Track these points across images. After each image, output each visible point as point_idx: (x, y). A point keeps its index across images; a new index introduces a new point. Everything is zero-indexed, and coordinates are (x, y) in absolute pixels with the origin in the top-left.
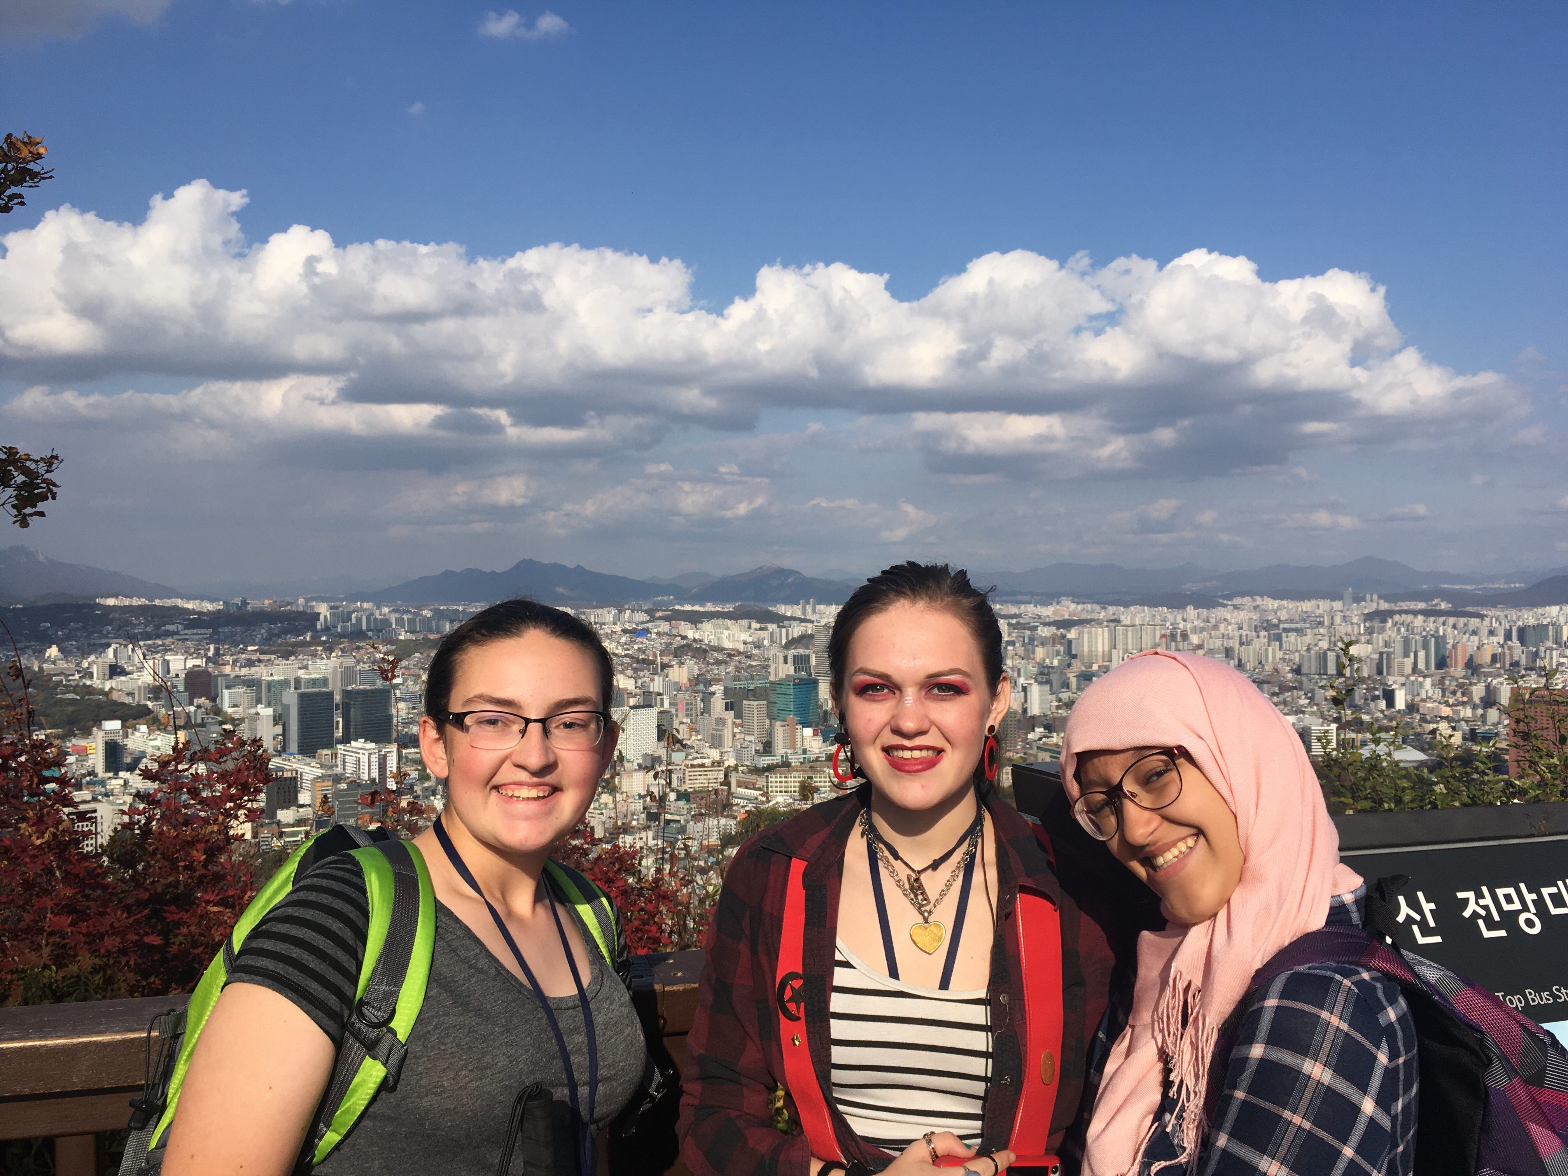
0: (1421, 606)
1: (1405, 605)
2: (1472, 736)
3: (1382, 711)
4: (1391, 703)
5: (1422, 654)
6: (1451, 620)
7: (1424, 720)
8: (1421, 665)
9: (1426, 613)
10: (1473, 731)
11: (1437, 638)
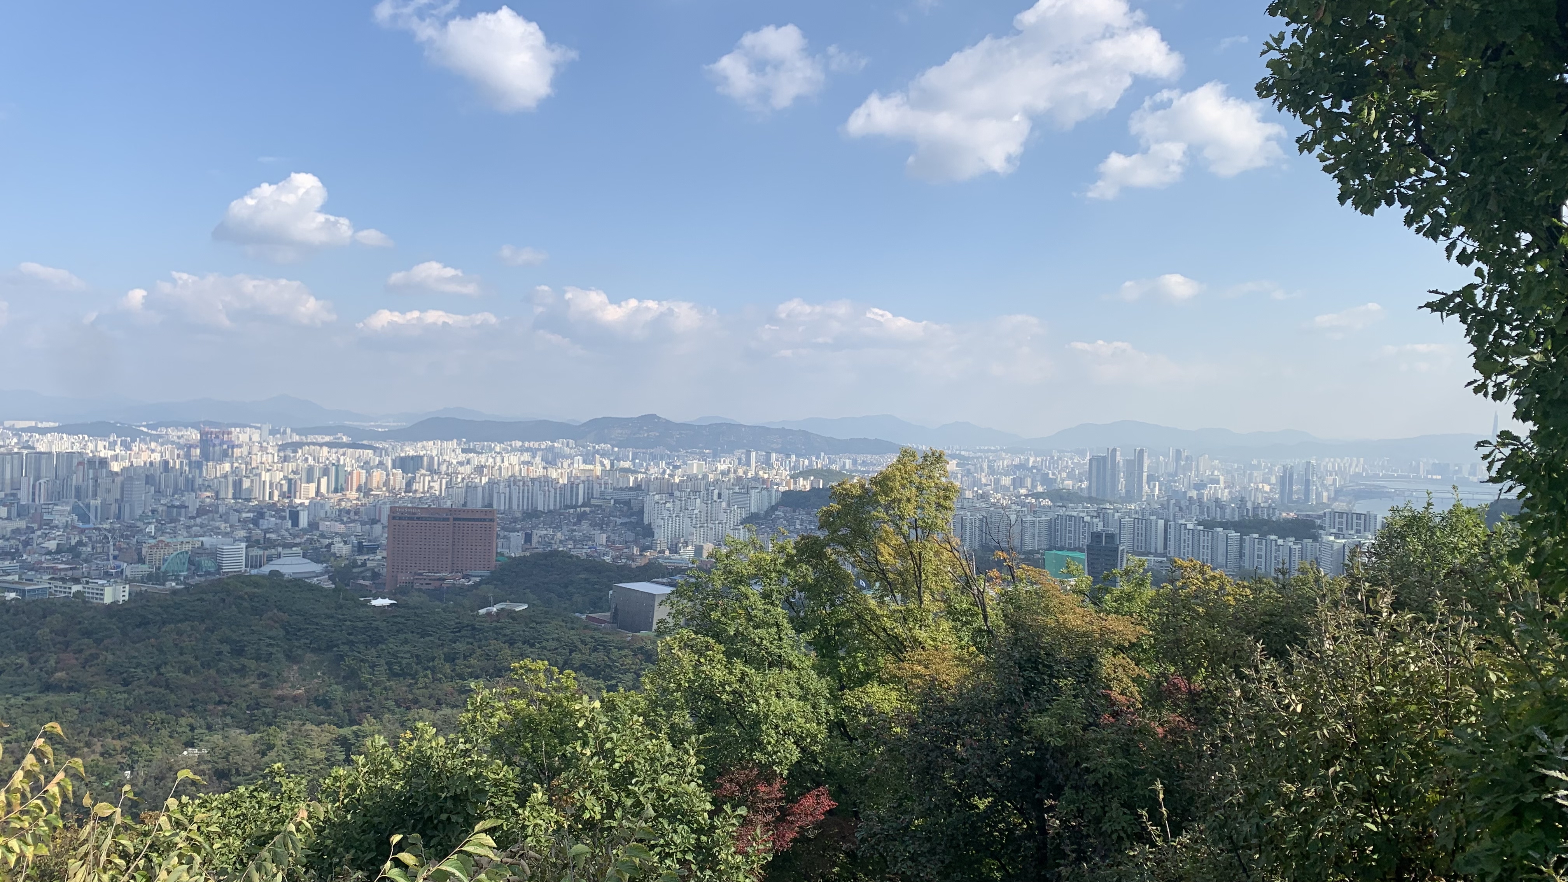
0: (327, 439)
1: (311, 438)
2: (360, 548)
3: (287, 530)
4: (295, 523)
5: (324, 481)
6: (350, 451)
7: (323, 536)
8: (323, 489)
9: (330, 445)
10: (360, 543)
11: (337, 466)
